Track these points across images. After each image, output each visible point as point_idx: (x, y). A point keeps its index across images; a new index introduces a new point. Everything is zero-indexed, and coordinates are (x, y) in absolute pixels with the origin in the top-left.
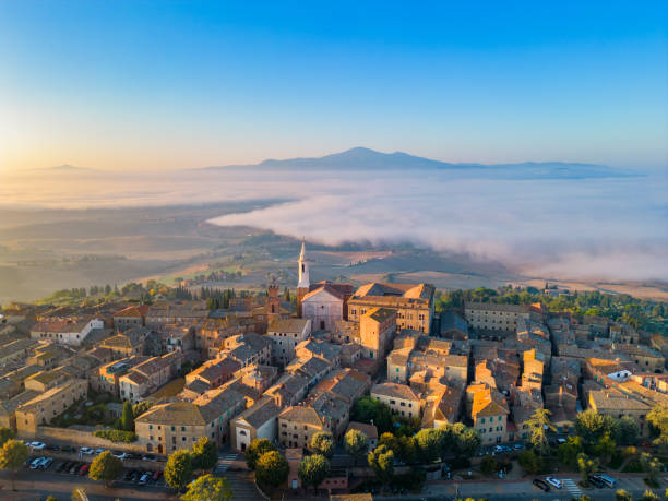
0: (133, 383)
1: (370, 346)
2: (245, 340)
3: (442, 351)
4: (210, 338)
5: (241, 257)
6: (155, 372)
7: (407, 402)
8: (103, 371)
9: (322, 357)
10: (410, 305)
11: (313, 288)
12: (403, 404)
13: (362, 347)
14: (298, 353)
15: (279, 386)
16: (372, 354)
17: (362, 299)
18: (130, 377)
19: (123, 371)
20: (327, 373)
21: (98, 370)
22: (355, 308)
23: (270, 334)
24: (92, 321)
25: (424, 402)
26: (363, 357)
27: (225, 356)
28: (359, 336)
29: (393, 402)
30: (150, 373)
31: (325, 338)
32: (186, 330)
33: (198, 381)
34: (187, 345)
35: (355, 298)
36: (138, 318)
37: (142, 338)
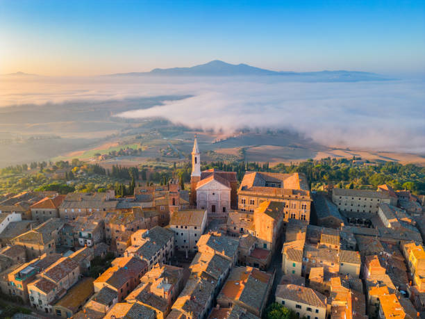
0: (42, 292)
1: (264, 239)
2: (151, 235)
3: (333, 246)
4: (117, 231)
5: (140, 137)
6: (63, 276)
7: (314, 308)
8: (11, 277)
9: (223, 254)
10: (294, 196)
11: (204, 177)
12: (309, 309)
13: (256, 239)
14: (200, 249)
15: (188, 297)
16: (265, 245)
17: (249, 190)
18: (38, 286)
19: (31, 278)
20: (230, 270)
21: (7, 277)
22: (244, 198)
23: (172, 227)
24: (9, 216)
25: (329, 306)
26: (258, 248)
27: (132, 255)
28: (253, 228)
29: (299, 307)
30: (58, 278)
31: (221, 229)
32: (96, 223)
33: (105, 288)
34: (96, 238)
35: (243, 189)
36: (53, 210)
37: (55, 232)
